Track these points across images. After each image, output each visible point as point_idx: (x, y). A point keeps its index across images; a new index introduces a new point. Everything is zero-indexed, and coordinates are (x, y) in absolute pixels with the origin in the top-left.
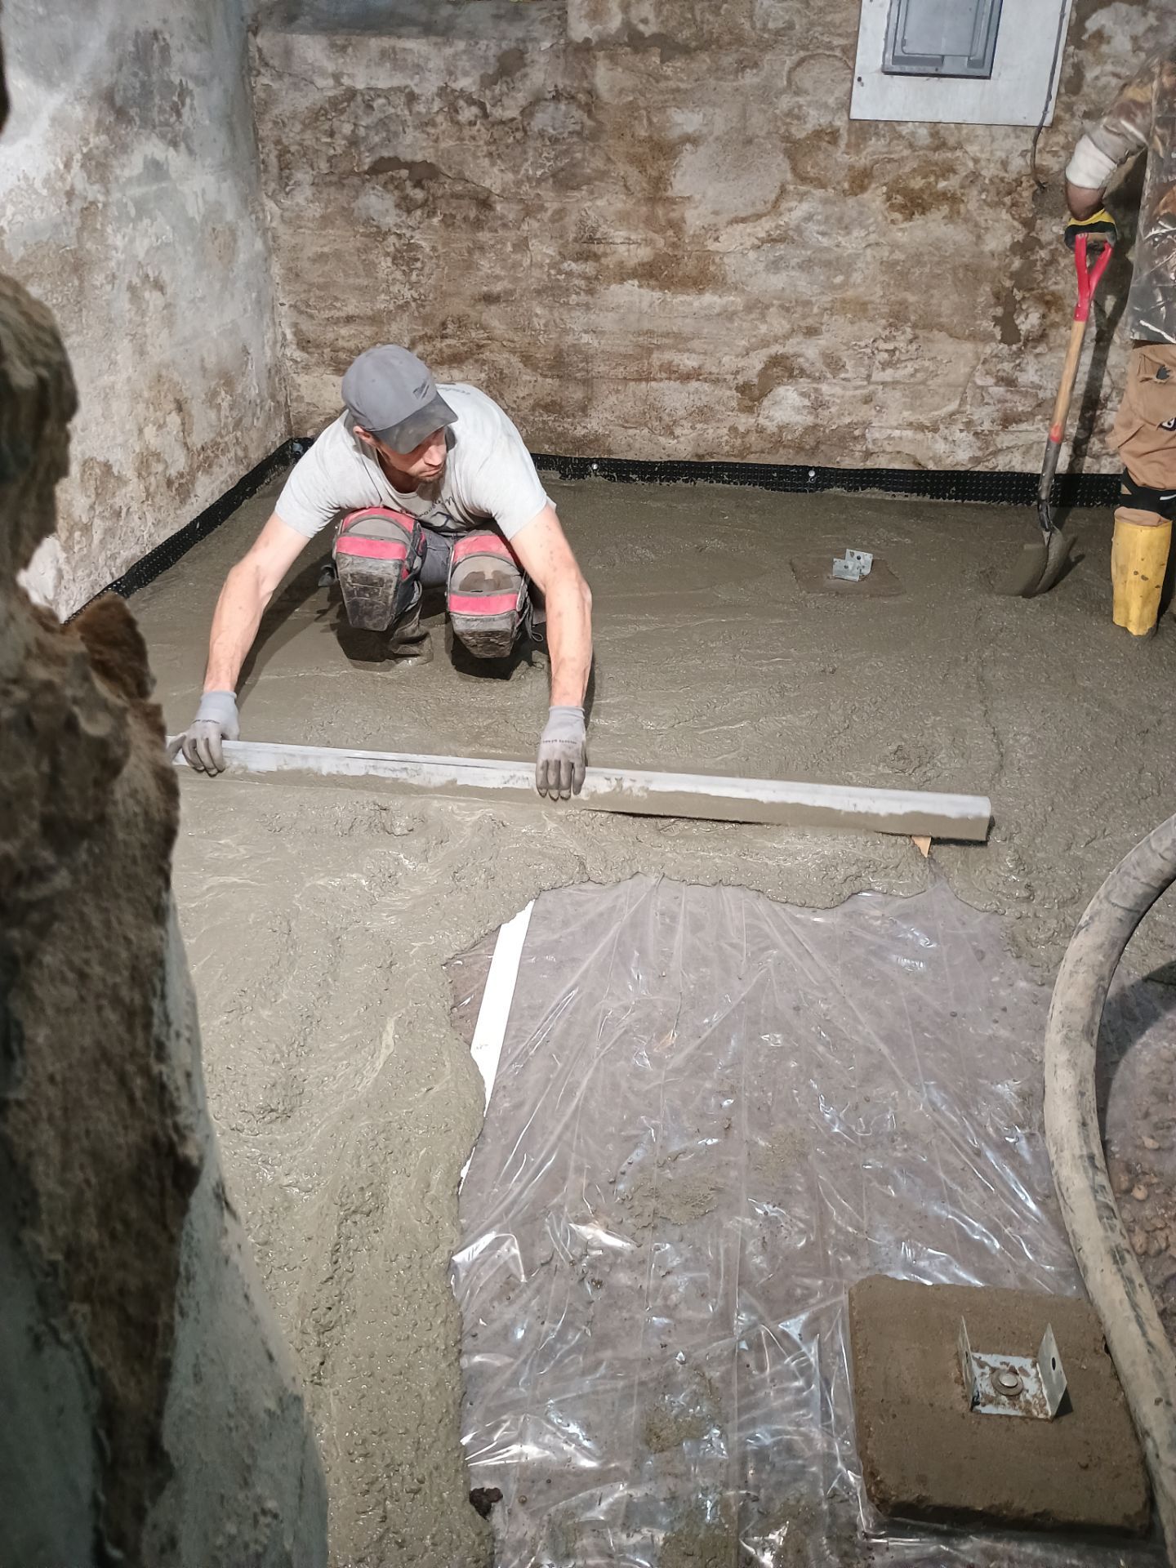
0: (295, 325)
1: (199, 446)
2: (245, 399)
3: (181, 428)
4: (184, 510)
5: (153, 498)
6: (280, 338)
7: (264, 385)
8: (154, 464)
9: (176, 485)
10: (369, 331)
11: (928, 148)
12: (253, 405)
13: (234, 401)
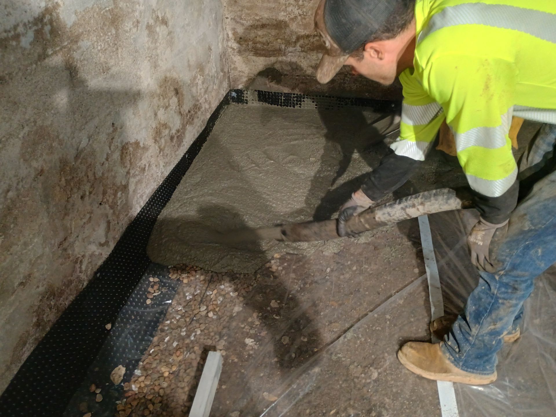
0: (234, 29)
1: (187, 111)
2: (209, 76)
3: (177, 104)
4: (180, 150)
5: (163, 150)
6: (226, 36)
7: (218, 65)
8: (164, 131)
9: (175, 138)
10: (274, 32)
12: (213, 77)
13: (204, 79)
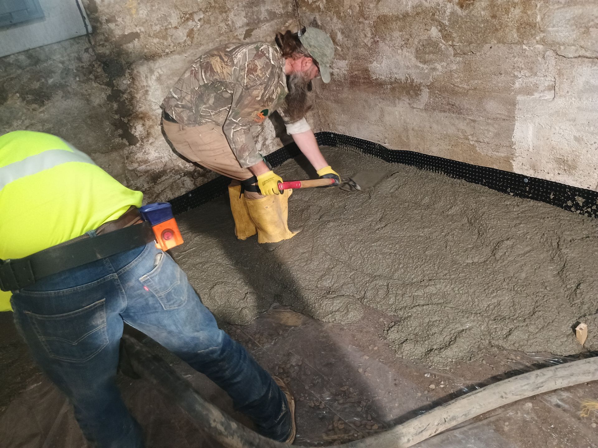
11: (30, 65)
